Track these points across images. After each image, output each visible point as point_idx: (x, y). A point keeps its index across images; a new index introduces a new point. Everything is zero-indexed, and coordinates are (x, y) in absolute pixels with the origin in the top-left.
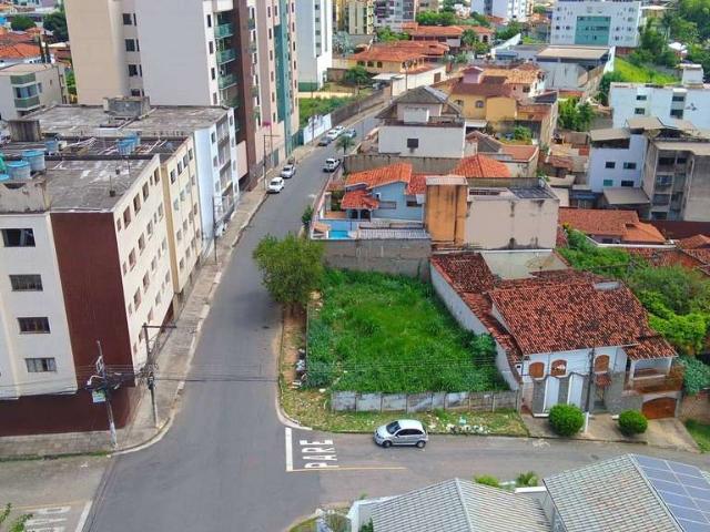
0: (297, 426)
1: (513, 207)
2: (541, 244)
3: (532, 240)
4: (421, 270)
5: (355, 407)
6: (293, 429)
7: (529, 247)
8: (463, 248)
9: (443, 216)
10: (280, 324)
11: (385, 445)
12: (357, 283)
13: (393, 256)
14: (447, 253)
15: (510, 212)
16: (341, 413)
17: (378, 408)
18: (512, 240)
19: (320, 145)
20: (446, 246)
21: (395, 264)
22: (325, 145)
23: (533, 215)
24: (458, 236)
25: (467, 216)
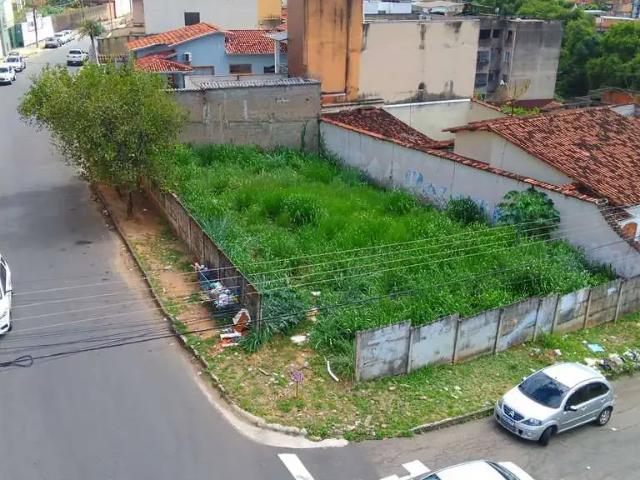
0: (306, 444)
1: (423, 34)
2: (457, 92)
3: (446, 85)
4: (306, 139)
5: (406, 360)
6: (301, 453)
7: (442, 97)
8: (359, 101)
9: (328, 49)
10: (113, 234)
11: (548, 436)
12: (216, 164)
13: (262, 117)
14: (337, 110)
15: (419, 41)
16: (381, 381)
17: (447, 354)
18: (422, 86)
19: (47, 47)
20: (335, 101)
21: (266, 131)
22: (54, 47)
23: (447, 46)
24: (351, 82)
25: (363, 49)
